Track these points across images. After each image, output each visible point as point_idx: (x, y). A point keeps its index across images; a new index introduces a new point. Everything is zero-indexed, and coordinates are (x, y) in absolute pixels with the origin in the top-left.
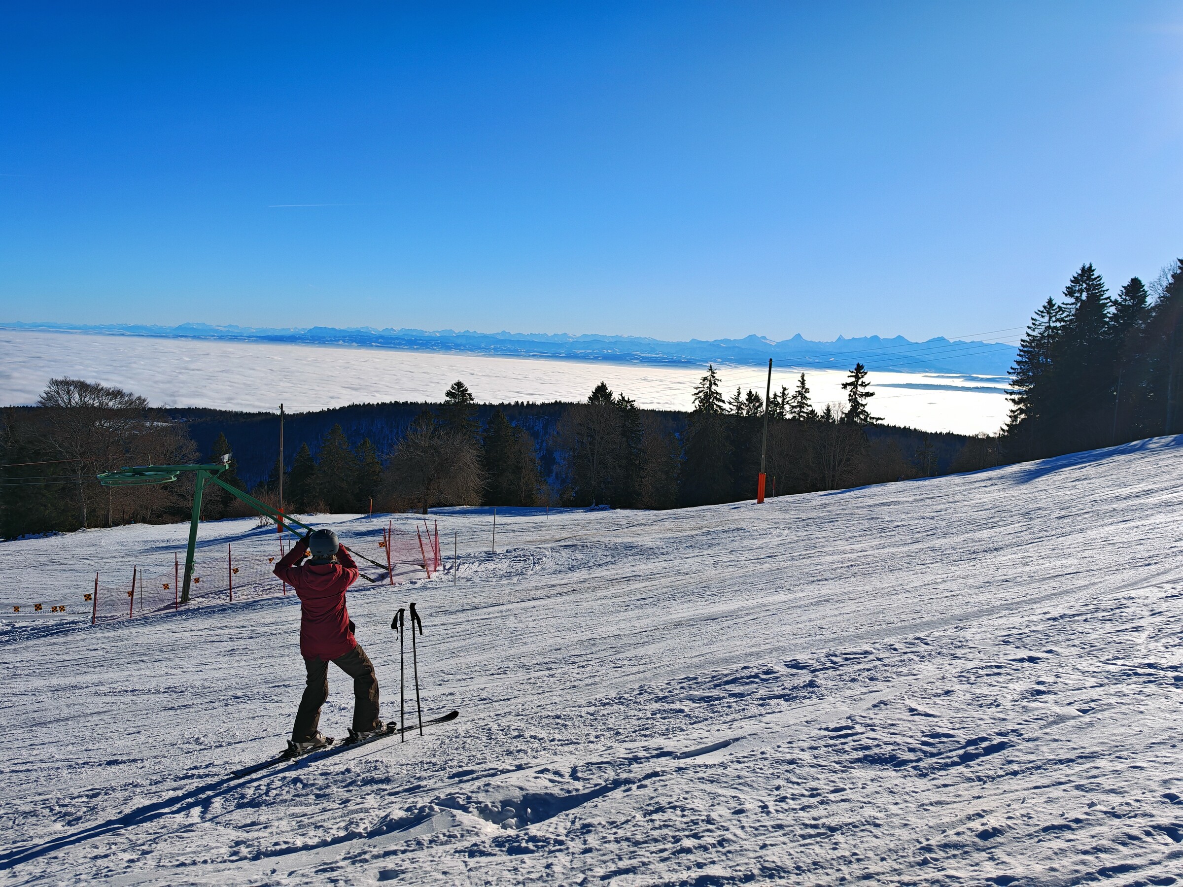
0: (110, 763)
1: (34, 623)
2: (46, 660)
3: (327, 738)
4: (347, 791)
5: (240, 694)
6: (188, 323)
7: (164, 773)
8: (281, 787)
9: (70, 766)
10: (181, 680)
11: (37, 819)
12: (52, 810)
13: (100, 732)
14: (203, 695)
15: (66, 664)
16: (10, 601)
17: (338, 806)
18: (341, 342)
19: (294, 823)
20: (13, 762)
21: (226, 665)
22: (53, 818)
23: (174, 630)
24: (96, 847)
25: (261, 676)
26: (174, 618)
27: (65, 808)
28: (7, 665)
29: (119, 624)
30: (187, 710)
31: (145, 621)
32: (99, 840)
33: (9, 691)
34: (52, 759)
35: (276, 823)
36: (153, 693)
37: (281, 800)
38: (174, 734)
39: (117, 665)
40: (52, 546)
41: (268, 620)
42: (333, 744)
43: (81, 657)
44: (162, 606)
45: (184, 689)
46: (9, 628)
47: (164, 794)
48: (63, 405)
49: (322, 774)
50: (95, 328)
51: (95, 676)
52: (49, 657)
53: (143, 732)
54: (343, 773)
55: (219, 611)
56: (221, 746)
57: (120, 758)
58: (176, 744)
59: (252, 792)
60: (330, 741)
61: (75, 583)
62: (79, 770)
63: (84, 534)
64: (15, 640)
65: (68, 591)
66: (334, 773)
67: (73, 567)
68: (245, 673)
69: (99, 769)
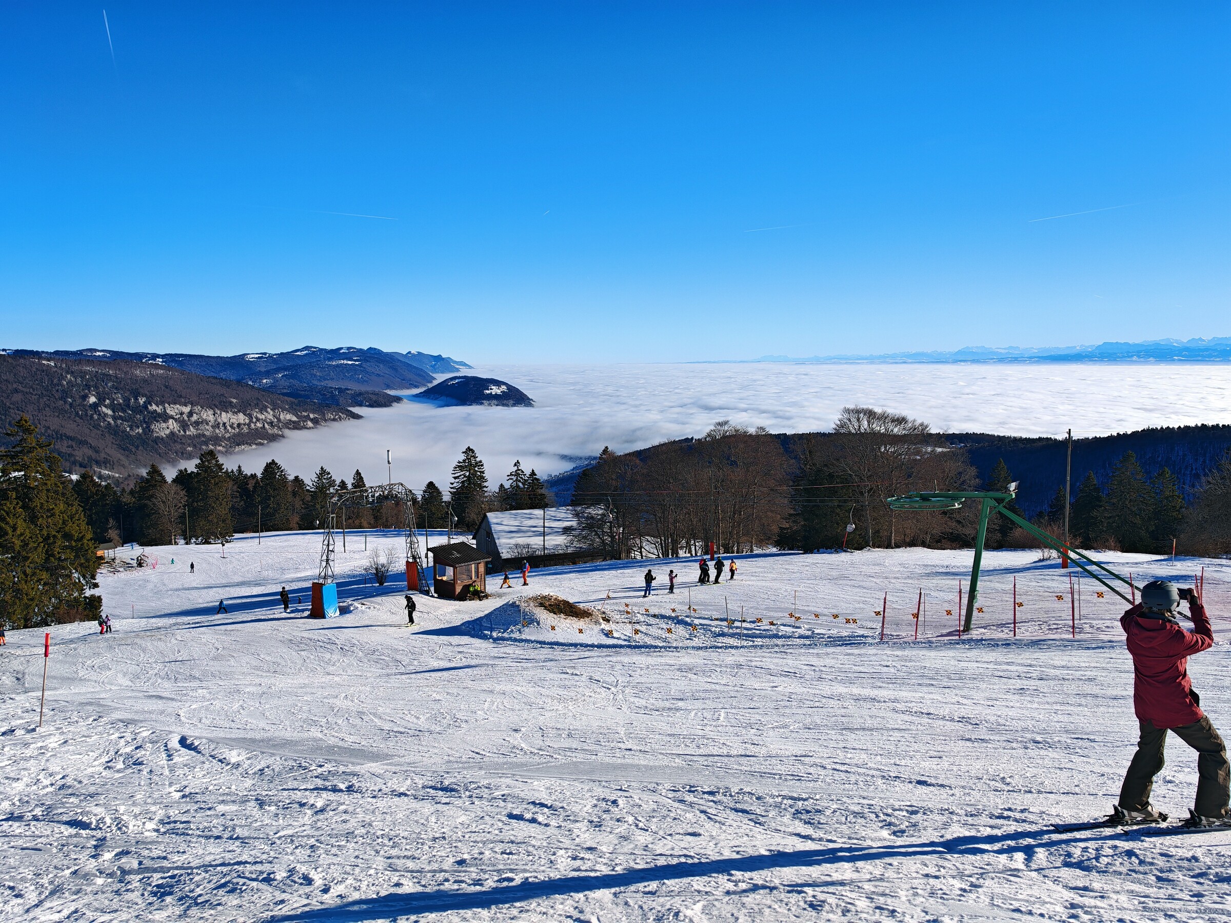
0: (920, 782)
1: (830, 632)
2: (845, 668)
3: (1161, 814)
4: (1198, 883)
5: (1039, 738)
6: (968, 347)
7: (978, 807)
8: (1112, 856)
9: (884, 777)
10: (974, 712)
11: (865, 821)
12: (877, 816)
13: (903, 748)
14: (999, 732)
15: (862, 675)
16: (811, 608)
17: (1188, 898)
18: (1135, 358)
19: (1136, 902)
20: (832, 760)
21: (1018, 705)
22: (880, 825)
23: (959, 659)
24: (926, 865)
25: (1060, 724)
26: (958, 646)
27: (889, 818)
28: (813, 668)
29: (905, 645)
30: (985, 745)
31: (929, 645)
32: (928, 859)
33: (818, 692)
34: (865, 766)
35: (1114, 896)
36: (947, 720)
37: (1115, 871)
38: (977, 767)
39: (908, 684)
40: (843, 562)
41: (1058, 663)
42: (1168, 821)
43: (875, 671)
44: (945, 632)
45: (978, 722)
46: (810, 633)
47: (981, 829)
48: (853, 431)
49: (1162, 855)
50: (880, 357)
51: (891, 692)
52: (847, 666)
53: (944, 758)
54: (1189, 860)
55: (1003, 645)
56: (1030, 792)
57: (929, 780)
58: (981, 779)
59: (1079, 853)
60: (1164, 817)
61: (863, 599)
62: (892, 783)
63: (869, 553)
64: (816, 645)
65: (857, 606)
66: (1177, 857)
67: (861, 583)
68: (1041, 716)
69: (910, 786)
